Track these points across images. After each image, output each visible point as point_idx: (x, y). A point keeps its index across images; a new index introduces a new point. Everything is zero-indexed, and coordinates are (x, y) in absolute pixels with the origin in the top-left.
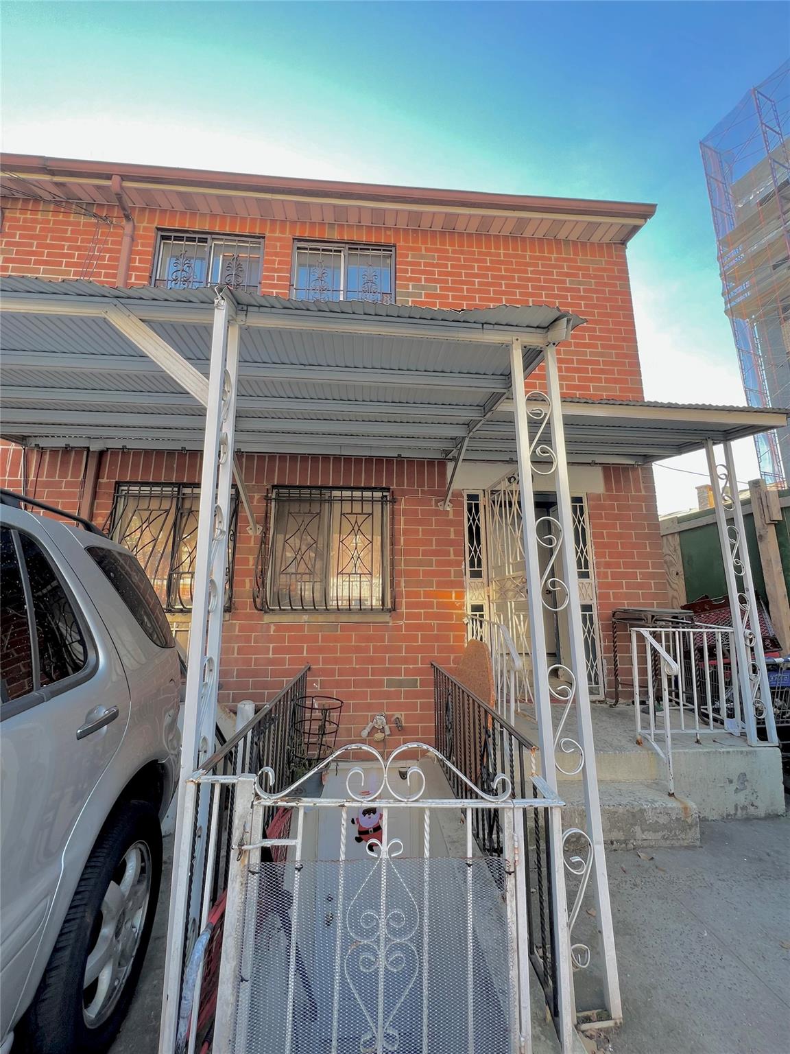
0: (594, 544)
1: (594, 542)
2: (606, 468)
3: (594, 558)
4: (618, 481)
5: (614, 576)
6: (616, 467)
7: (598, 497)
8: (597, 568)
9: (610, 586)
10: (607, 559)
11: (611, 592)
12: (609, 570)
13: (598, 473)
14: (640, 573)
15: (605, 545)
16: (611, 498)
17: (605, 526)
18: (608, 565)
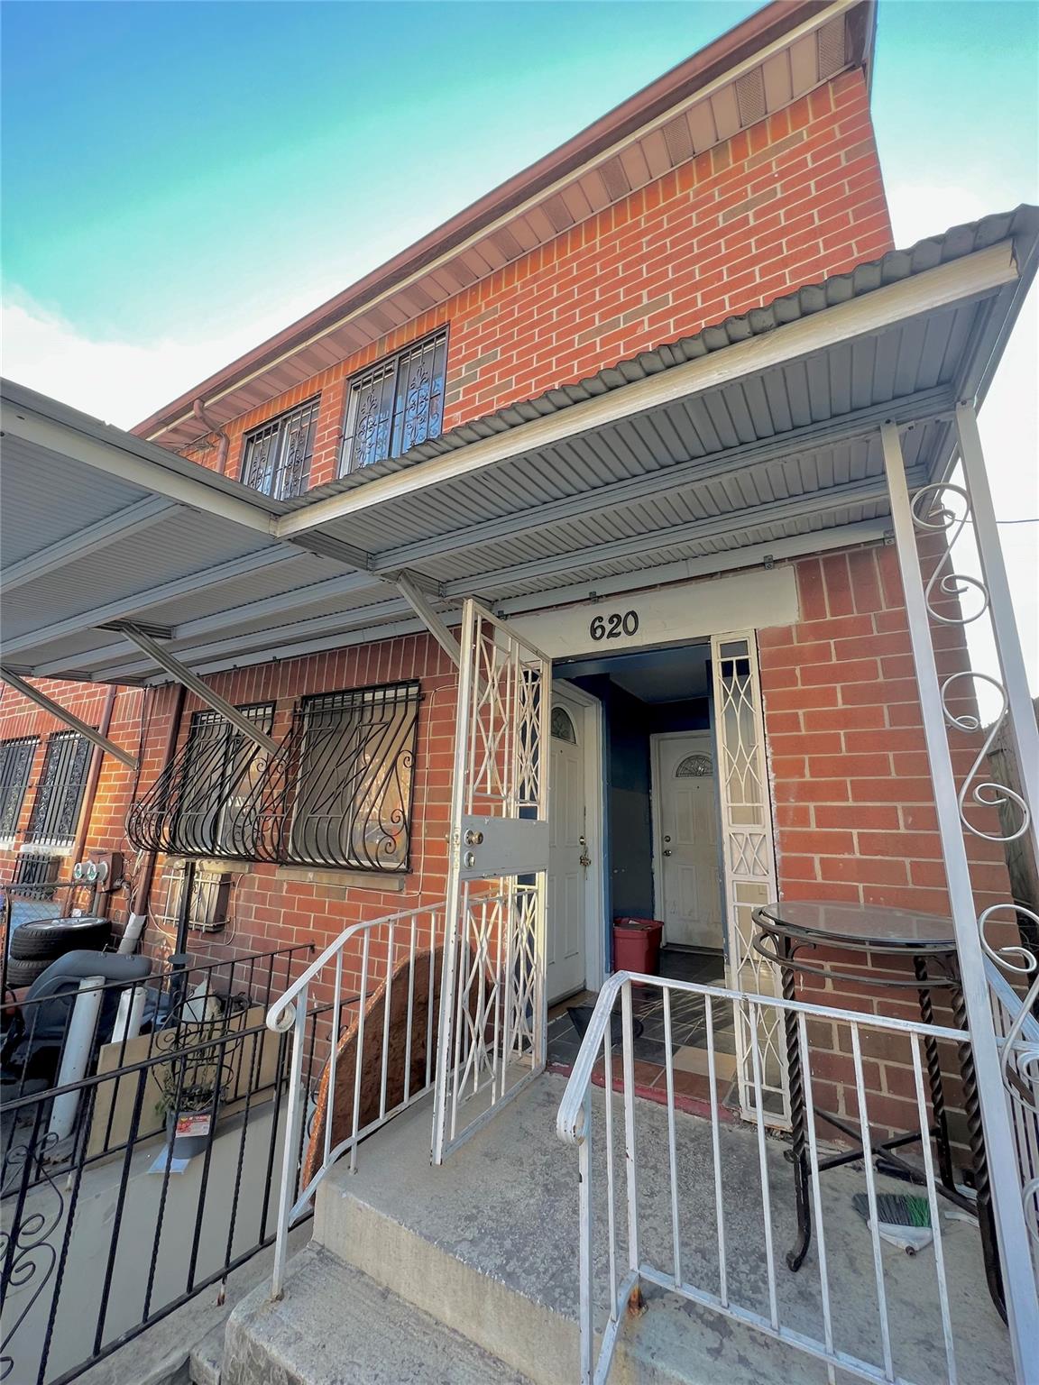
0: (772, 744)
1: (771, 738)
2: (806, 566)
3: (772, 775)
4: (838, 588)
5: (824, 817)
6: (833, 558)
7: (784, 635)
8: (779, 799)
9: (812, 843)
10: (808, 778)
11: (817, 857)
12: (812, 805)
13: (787, 579)
14: (907, 811)
15: (800, 745)
16: (818, 631)
17: (800, 700)
18: (807, 792)
